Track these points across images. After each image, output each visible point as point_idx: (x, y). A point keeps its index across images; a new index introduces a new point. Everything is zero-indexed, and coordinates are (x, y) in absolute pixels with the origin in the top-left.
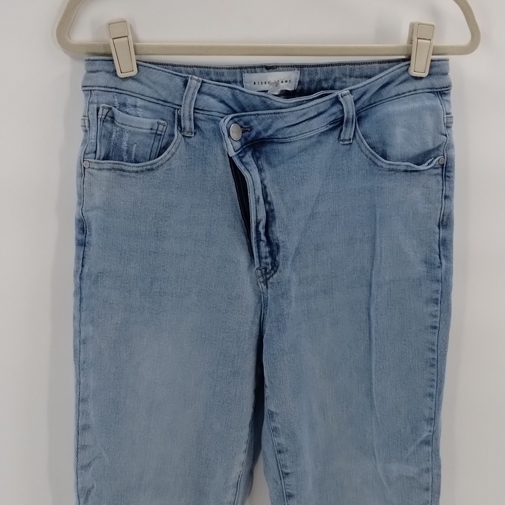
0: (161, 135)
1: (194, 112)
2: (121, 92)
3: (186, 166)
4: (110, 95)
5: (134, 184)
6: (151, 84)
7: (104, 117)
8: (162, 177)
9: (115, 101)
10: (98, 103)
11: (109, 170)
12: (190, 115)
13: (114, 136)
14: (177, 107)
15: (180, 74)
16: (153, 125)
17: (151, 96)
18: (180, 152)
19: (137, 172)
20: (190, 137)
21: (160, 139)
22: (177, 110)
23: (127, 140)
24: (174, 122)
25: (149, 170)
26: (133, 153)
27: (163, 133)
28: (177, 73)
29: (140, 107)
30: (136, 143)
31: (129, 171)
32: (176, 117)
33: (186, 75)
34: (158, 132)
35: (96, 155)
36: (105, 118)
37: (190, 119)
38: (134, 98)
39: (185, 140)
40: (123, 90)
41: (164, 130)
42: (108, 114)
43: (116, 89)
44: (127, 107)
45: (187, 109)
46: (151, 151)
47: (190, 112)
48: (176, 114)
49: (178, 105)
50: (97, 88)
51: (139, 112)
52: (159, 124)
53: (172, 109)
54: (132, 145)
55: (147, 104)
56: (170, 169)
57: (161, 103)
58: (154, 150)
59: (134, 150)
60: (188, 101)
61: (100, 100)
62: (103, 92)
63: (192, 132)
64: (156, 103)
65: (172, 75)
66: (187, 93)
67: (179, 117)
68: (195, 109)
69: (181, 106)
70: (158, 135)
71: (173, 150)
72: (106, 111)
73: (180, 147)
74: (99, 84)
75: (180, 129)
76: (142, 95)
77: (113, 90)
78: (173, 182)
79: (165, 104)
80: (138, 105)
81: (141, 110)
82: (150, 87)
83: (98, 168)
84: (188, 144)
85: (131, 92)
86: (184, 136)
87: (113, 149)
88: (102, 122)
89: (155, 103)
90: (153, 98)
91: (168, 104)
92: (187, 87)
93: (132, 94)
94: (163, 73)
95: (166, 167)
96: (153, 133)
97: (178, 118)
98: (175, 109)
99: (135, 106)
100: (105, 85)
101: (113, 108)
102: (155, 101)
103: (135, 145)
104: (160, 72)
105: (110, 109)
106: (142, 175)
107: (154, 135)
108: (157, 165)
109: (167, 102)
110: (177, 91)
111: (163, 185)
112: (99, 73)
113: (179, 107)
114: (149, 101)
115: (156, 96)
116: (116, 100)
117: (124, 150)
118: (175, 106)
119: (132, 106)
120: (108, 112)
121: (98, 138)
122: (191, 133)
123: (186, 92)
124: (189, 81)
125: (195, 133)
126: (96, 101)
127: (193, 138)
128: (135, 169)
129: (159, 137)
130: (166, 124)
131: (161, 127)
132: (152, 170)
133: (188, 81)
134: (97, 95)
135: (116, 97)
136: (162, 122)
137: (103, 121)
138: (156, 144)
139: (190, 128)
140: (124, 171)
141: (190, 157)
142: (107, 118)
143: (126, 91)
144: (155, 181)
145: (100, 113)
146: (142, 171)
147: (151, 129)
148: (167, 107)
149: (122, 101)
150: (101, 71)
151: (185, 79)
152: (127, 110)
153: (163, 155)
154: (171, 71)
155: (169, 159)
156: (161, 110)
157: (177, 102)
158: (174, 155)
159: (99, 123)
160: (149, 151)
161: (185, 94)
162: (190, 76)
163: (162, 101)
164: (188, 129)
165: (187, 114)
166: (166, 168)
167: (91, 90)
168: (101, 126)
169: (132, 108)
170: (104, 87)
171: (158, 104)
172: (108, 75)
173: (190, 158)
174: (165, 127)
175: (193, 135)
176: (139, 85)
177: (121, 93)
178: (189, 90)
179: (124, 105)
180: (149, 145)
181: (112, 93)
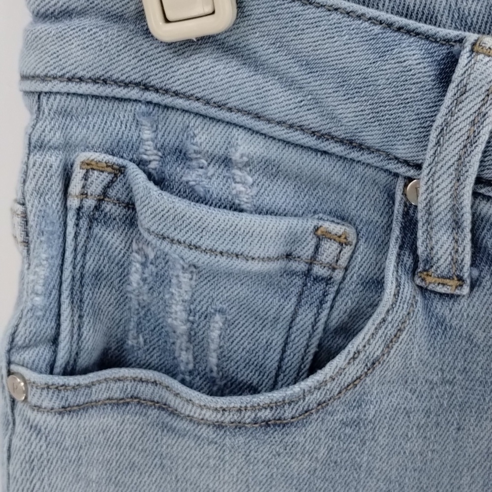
0: (328, 281)
1: (475, 195)
2: (168, 100)
3: (428, 413)
4: (125, 112)
5: (212, 462)
6: (295, 71)
7: (90, 203)
8: (323, 451)
9: (141, 141)
10: (67, 146)
11: (119, 403)
12: (455, 210)
13: (135, 278)
14: (402, 170)
15: (424, 27)
16: (294, 239)
17: (294, 119)
18: (405, 356)
19: (219, 426)
20: (451, 296)
21: (325, 294)
22: (400, 183)
23: (187, 297)
24: (389, 228)
25: (267, 423)
26: (213, 346)
27: (338, 275)
28: (412, 24)
29: (247, 164)
30: (221, 311)
31: (191, 419)
32: (398, 208)
33: (453, 33)
34: (318, 270)
35: (55, 352)
36: (97, 208)
37: (457, 225)
38: (221, 127)
39: (427, 308)
40: (176, 94)
41: (343, 262)
42: (112, 193)
43: (146, 88)
44: (194, 163)
45: (445, 183)
46: (286, 343)
47: (456, 196)
48: (398, 196)
49: (406, 163)
50: (58, 86)
51: (240, 187)
52: (320, 236)
53: (383, 178)
54: (207, 316)
55: (274, 151)
56: (356, 423)
57: (337, 149)
58: (299, 341)
59: (215, 334)
60: (452, 149)
61: (78, 133)
62: (91, 102)
63: (460, 279)
64: (317, 151)
65: (388, 31)
66: (451, 113)
67: (409, 214)
68: (479, 181)
69: (419, 167)
70: (317, 279)
71: (376, 348)
72: (98, 181)
73: (404, 336)
74: (70, 71)
75: (408, 260)
76: (258, 117)
77: (134, 93)
78: (370, 472)
79: (355, 155)
80: (236, 157)
81: (250, 180)
82: (289, 83)
83: (57, 405)
84: (441, 322)
85: (207, 103)
86: (423, 290)
87: (139, 324)
88: (84, 223)
89: (309, 148)
90: (301, 128)
91: (365, 157)
92: (452, 86)
93: (213, 112)
94: (347, 21)
95: (340, 413)
96: (293, 273)
97: (406, 214)
98: (396, 175)
99: (226, 162)
100: (99, 72)
101: (132, 168)
102: (311, 141)
103: (218, 317)
104: (335, 16)
105: (119, 171)
106: (241, 439)
107: (299, 281)
108: (302, 405)
109: (361, 147)
110: (405, 103)
111: (325, 479)
112: (76, 22)
113: (412, 173)
114: (287, 143)
115: (312, 120)
116: (147, 134)
117: (178, 332)
118: (392, 166)
119: (213, 159)
120: (112, 182)
121: (65, 286)
122: (455, 282)
123: (443, 110)
124: (463, 60)
125: (474, 284)
126: (57, 138)
127: (464, 302)
128: (209, 415)
129: (319, 289)
130: (352, 238)
131: (329, 249)
132: (279, 424)
133: (457, 61)
134: (64, 113)
135: (144, 121)
136: (337, 229)
137: (92, 220)
138: (306, 317)
139: (454, 262)
140: (174, 413)
141: (449, 377)
142: (108, 207)
143: (188, 98)
144: (294, 464)
145: (76, 187)
146: (239, 426)
147: (288, 256)
148: (360, 168)
149: (171, 140)
150: (82, 13)
151: (444, 50)
152: (192, 177)
153: (329, 369)
154: (384, 15)
155: (354, 384)
156: (336, 178)
157: (402, 150)
158: (378, 367)
159: (71, 230)
160: (278, 340)
161: (439, 120)
162: (472, 37)
163: (342, 141)
164: (443, 262)
165: (443, 202)
166: (339, 417)
167: (40, 94)
168: (82, 239)
169: (211, 170)
170: (95, 81)
171: (325, 153)
172: (114, 29)
173: (444, 382)
174: (347, 251)
175: (466, 290)
176: (245, 73)
177: (166, 107)
178: (457, 102)
179: (182, 155)
180: (276, 320)
181: (129, 106)
